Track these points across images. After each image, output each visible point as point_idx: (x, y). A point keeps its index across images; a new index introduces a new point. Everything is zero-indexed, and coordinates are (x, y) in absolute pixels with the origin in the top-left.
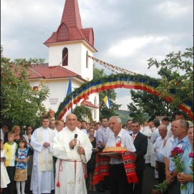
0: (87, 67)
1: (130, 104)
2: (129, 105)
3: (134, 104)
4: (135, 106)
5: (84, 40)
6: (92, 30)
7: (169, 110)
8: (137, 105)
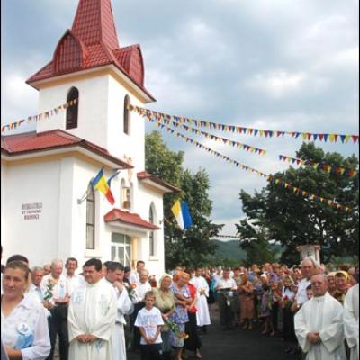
0: (126, 131)
1: (242, 222)
2: (240, 225)
3: (250, 222)
4: (253, 226)
5: (112, 66)
6: (139, 49)
7: (324, 233)
8: (255, 224)
